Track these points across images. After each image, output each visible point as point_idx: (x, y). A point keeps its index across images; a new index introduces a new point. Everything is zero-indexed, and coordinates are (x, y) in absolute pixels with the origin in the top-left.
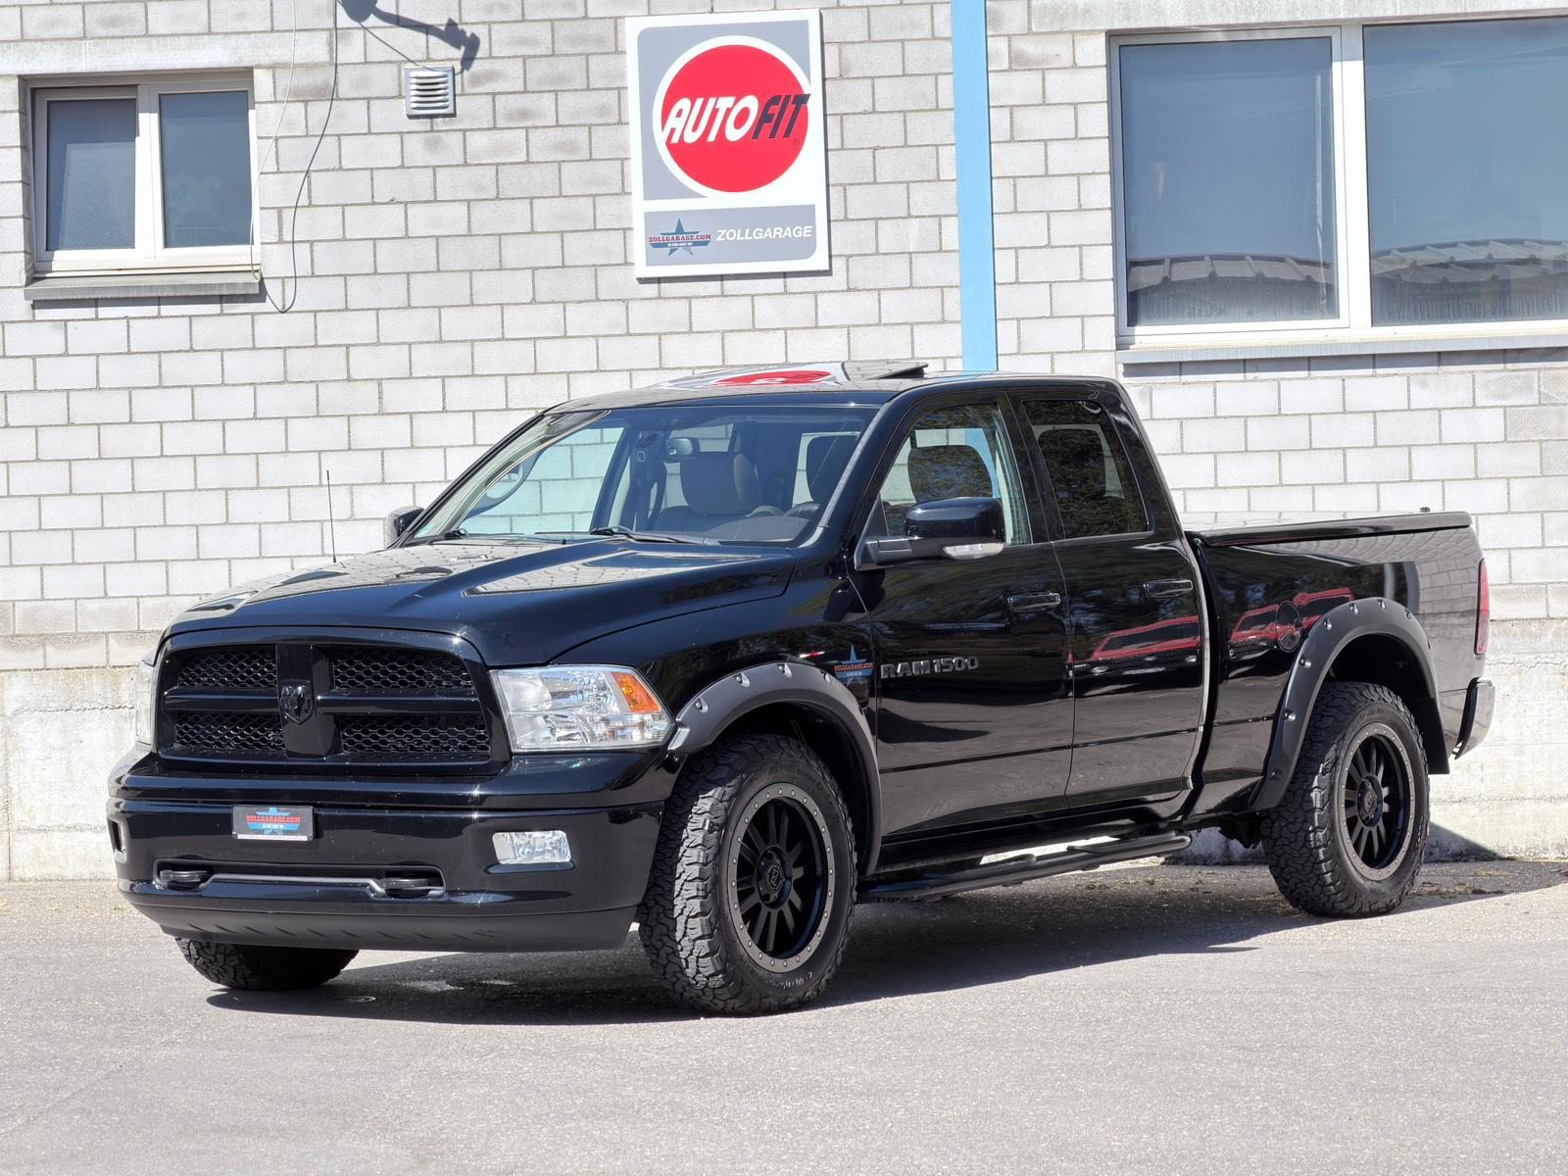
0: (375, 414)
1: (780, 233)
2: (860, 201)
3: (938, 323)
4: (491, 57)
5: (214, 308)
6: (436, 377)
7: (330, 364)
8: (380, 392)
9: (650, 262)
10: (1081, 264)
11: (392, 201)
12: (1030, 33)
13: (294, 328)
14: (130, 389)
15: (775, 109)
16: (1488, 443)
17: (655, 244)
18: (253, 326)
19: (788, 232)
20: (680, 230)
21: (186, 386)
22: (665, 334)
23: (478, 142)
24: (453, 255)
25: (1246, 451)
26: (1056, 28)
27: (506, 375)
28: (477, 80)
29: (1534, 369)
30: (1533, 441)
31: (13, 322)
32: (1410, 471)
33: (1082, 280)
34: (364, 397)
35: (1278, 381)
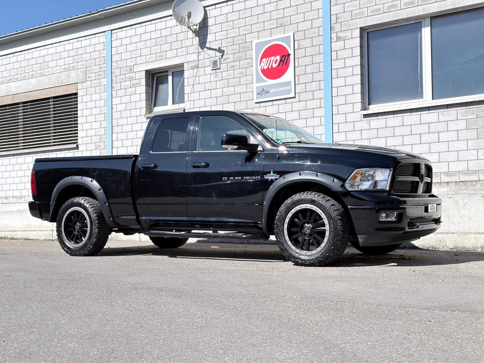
1: (284, 89)
2: (302, 79)
3: (319, 108)
4: (227, 54)
9: (257, 98)
10: (353, 89)
11: (208, 90)
12: (341, 31)
15: (283, 59)
16: (461, 130)
17: (258, 94)
19: (286, 88)
20: (263, 90)
23: (225, 74)
25: (394, 136)
26: (348, 29)
28: (224, 60)
29: (475, 108)
30: (475, 129)
31: (143, 122)
32: (439, 139)
33: (353, 94)
35: (403, 116)
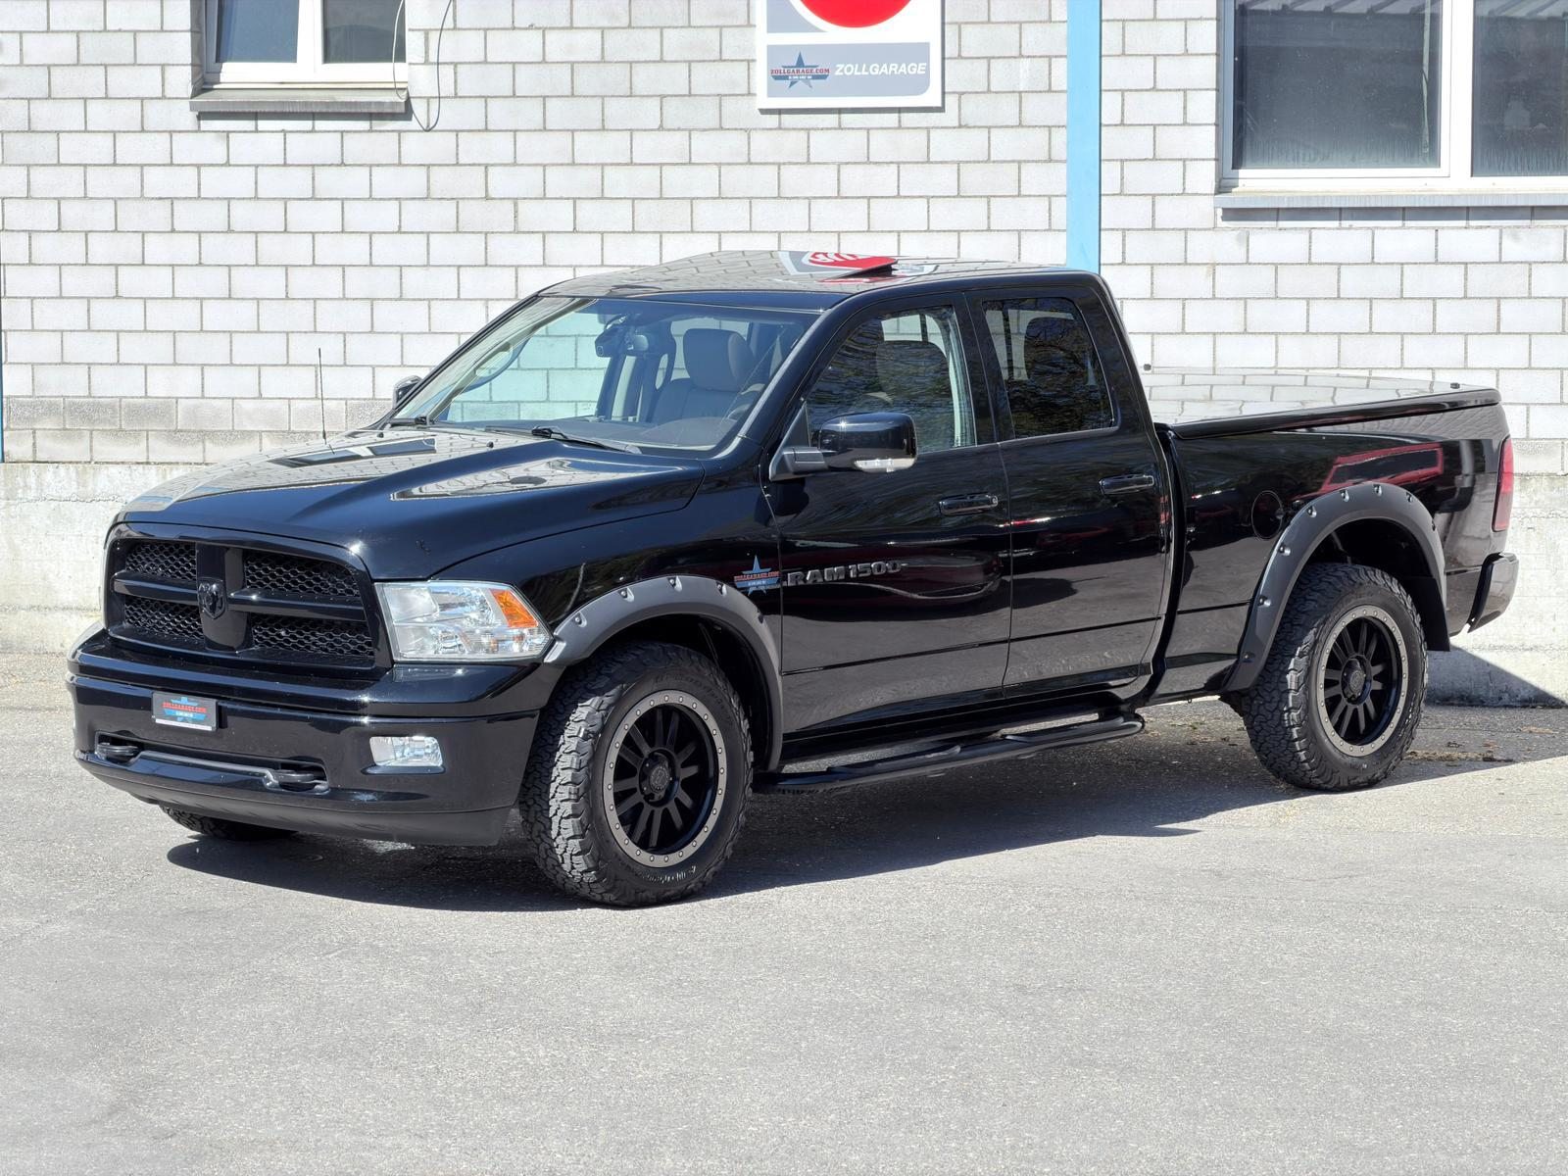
0: (510, 232)
1: (895, 70)
2: (974, 40)
3: (1045, 161)
5: (364, 125)
6: (568, 199)
7: (470, 182)
8: (516, 212)
9: (771, 94)
10: (1185, 108)
11: (531, 27)
13: (438, 146)
14: (286, 200)
17: (777, 76)
18: (399, 143)
19: (903, 69)
20: (800, 63)
21: (337, 199)
22: (784, 164)
24: (587, 80)
25: (1339, 297)
27: (634, 199)
31: (180, 132)
32: (1498, 323)
33: (1185, 124)
34: (501, 215)
35: (1373, 230)
